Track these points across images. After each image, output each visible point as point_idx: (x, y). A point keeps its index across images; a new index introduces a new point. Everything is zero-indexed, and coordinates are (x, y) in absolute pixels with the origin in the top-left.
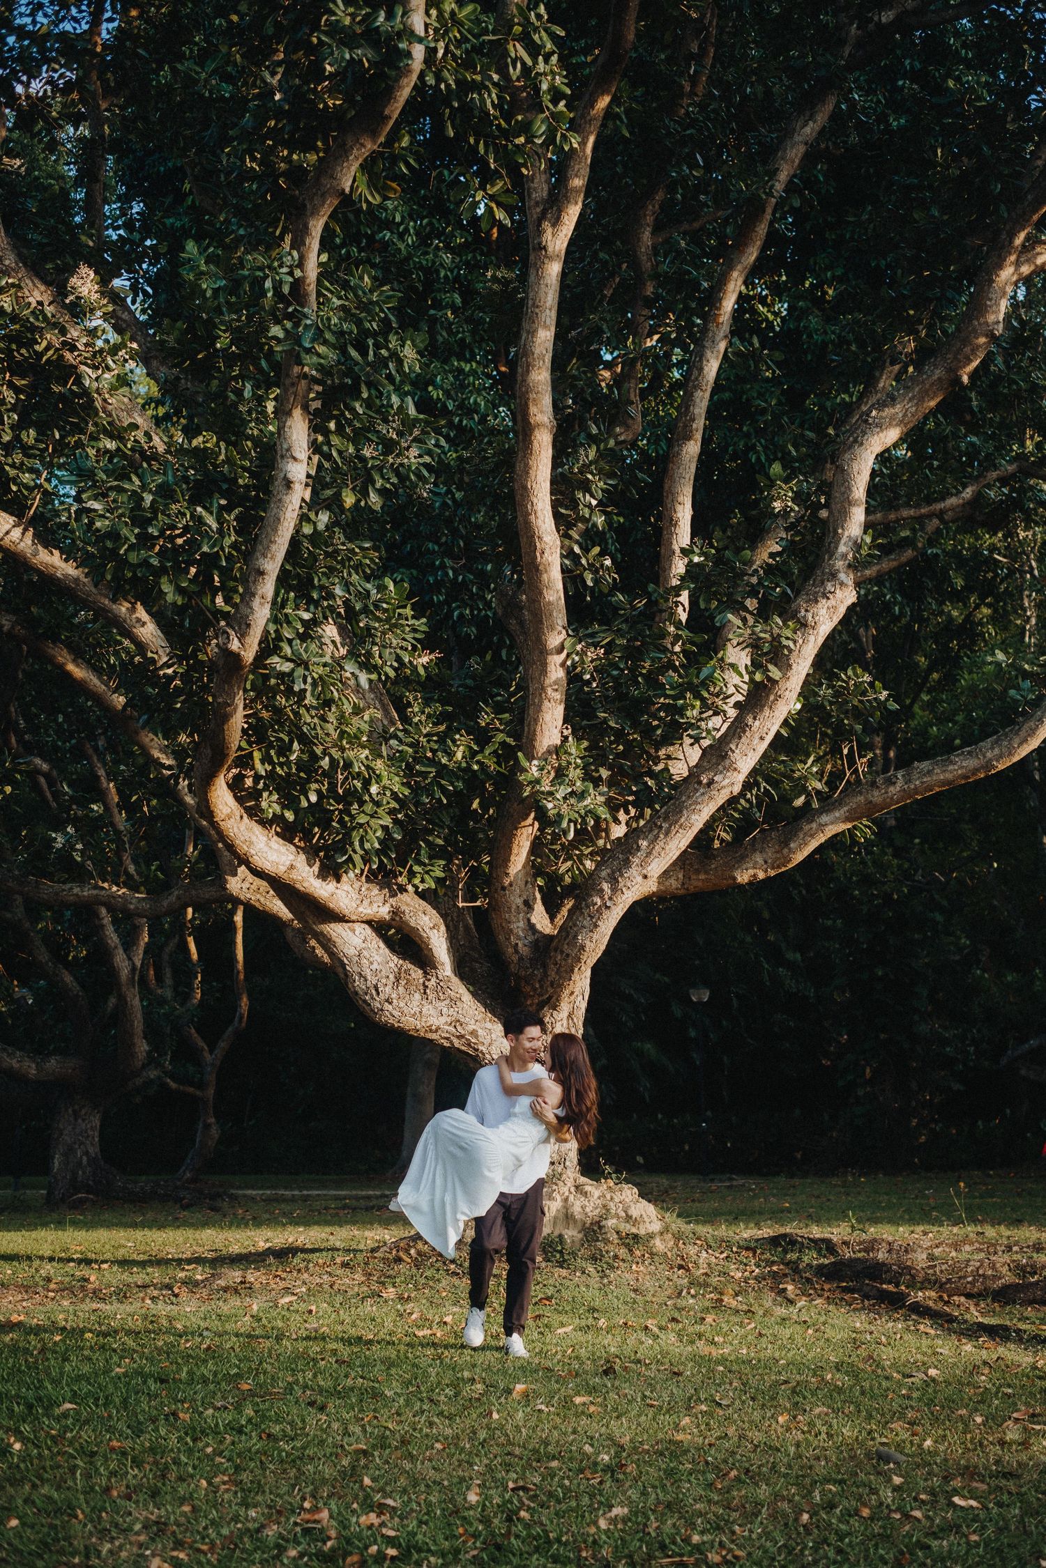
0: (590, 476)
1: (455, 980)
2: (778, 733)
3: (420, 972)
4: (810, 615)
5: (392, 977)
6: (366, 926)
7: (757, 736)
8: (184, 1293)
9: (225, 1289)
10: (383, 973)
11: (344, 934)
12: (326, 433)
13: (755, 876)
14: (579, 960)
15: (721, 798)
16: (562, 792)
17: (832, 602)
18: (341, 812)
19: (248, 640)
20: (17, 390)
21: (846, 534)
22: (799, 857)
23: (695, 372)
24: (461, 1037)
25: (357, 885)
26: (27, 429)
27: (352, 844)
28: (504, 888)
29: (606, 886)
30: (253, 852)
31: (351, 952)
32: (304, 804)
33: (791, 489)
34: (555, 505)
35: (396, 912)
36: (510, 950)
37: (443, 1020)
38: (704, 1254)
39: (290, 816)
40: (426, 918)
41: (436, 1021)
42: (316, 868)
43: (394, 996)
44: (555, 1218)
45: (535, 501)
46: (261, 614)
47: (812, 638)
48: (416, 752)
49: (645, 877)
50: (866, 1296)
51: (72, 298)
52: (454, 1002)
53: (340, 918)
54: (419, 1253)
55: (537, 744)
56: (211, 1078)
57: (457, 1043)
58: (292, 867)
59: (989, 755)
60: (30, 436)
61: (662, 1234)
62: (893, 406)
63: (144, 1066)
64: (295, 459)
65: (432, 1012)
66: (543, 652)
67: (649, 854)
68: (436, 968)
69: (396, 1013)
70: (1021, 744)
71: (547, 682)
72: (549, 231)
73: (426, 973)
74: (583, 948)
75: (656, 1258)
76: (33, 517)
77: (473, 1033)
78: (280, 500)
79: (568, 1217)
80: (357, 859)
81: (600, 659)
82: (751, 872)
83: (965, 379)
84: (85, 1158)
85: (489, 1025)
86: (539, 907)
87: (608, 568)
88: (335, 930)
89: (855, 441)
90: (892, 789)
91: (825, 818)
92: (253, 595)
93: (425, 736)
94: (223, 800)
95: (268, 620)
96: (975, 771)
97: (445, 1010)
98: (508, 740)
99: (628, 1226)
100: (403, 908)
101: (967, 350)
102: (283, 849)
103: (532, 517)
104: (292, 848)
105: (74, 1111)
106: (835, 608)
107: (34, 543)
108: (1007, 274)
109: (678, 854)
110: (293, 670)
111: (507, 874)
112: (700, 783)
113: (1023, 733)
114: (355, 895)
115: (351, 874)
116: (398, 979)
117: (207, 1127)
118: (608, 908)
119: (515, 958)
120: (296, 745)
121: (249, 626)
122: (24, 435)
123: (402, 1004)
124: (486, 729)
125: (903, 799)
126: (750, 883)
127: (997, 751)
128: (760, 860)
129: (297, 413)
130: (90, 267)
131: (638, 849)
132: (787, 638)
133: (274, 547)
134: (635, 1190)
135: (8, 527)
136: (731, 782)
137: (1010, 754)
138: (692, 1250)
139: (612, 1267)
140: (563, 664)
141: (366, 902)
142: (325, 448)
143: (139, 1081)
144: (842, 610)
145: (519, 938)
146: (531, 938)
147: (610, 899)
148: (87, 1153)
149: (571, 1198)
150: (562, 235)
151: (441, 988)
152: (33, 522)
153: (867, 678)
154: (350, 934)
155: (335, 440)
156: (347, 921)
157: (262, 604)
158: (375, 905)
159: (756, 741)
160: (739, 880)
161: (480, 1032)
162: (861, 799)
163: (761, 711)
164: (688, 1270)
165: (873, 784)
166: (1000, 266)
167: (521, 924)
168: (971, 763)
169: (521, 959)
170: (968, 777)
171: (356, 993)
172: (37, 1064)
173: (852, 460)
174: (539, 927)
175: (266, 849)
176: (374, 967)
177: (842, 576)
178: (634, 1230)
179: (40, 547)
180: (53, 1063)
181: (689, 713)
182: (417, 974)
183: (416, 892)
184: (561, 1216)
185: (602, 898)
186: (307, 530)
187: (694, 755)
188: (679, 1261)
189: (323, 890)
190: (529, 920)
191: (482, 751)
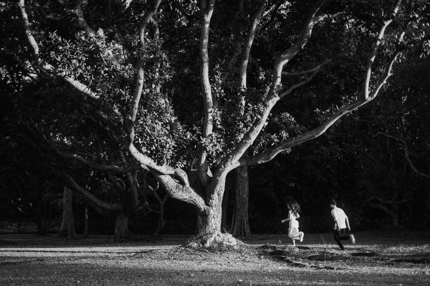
0: (217, 72)
1: (190, 188)
2: (262, 130)
3: (182, 186)
4: (267, 103)
5: (175, 187)
6: (169, 176)
7: (256, 131)
8: (128, 259)
9: (137, 257)
10: (173, 186)
11: (164, 178)
12: (148, 72)
13: (262, 162)
14: (217, 183)
15: (248, 146)
16: (211, 145)
17: (273, 100)
18: (162, 150)
19: (133, 117)
20: (86, 57)
21: (276, 84)
22: (272, 157)
23: (247, 43)
24: (192, 201)
25: (166, 166)
26: (88, 66)
27: (164, 158)
28: (200, 167)
29: (223, 166)
30: (141, 160)
31: (166, 182)
32: (152, 149)
33: (264, 74)
34: (209, 79)
35: (176, 172)
36: (203, 181)
37: (188, 197)
38: (246, 250)
39: (149, 152)
40: (183, 174)
41: (186, 197)
42: (156, 163)
43: (176, 191)
44: (213, 242)
45: (204, 78)
46: (136, 111)
47: (268, 109)
48: (179, 136)
49: (231, 164)
50: (278, 258)
51: (98, 36)
52: (190, 193)
53: (163, 174)
54: (182, 250)
55: (206, 134)
56: (163, 209)
57: (191, 202)
58: (150, 163)
59: (314, 133)
60: (89, 68)
61: (237, 245)
62: (287, 54)
63: (138, 206)
64: (141, 79)
65: (185, 195)
66: (208, 113)
67: (232, 159)
68: (185, 185)
69: (176, 195)
70: (321, 131)
71: (208, 119)
72: (206, 16)
73: (183, 186)
74: (218, 180)
75: (235, 251)
76: (90, 86)
77: (195, 200)
78: (138, 88)
79: (215, 241)
80: (165, 160)
81: (221, 114)
82: (261, 161)
83: (303, 48)
84: (124, 230)
85: (198, 198)
86: (209, 171)
87: (223, 92)
88: (162, 177)
89: (278, 62)
90: (292, 142)
91: (278, 149)
92: (133, 108)
93: (181, 132)
94: (133, 149)
95: (137, 113)
96: (311, 137)
97: (188, 195)
98: (200, 133)
99: (228, 243)
100: (177, 171)
101: (303, 41)
102: (148, 159)
103: (204, 82)
104: (150, 159)
105: (121, 218)
106: (273, 101)
107: (91, 91)
108: (311, 24)
109: (239, 158)
110: (143, 123)
111: (201, 163)
112: (243, 142)
113: (321, 128)
114: (166, 169)
115: (164, 164)
116: (176, 188)
117: (161, 221)
118: (223, 171)
119: (204, 182)
120: (148, 137)
121: (133, 114)
122: (88, 68)
123: (177, 193)
124: (195, 130)
125: (295, 144)
126: (261, 164)
127: (315, 133)
128: (263, 158)
129: (141, 69)
130: (102, 28)
131: (230, 157)
132: (262, 109)
133: (137, 98)
134: (231, 235)
135: (85, 88)
136: (251, 142)
137: (319, 133)
138: (244, 249)
139: (224, 253)
140: (212, 115)
141: (168, 170)
142: (148, 75)
143: (137, 210)
144: (275, 102)
145: (204, 178)
146: (207, 178)
147: (224, 169)
148: (124, 228)
149: (216, 237)
150: (209, 17)
151: (187, 190)
152: (90, 87)
153: (288, 115)
154: (165, 177)
155: (150, 74)
156: (165, 175)
157: (135, 109)
158: (171, 171)
159: (256, 132)
160: (259, 163)
161: (196, 199)
162: (286, 144)
163: (257, 126)
164: (241, 253)
165: (288, 140)
166: (310, 22)
167: (205, 175)
168: (310, 135)
169: (205, 183)
170: (309, 139)
171: (167, 191)
172: (110, 206)
173: (277, 67)
174: (209, 175)
175: (144, 159)
176: (171, 185)
177: (275, 94)
178: (230, 244)
179: (92, 92)
180: (115, 205)
181: (240, 126)
182: (181, 186)
183: (180, 168)
184: (214, 241)
185: (222, 169)
186: (145, 93)
187: (242, 136)
188: (240, 251)
189: (158, 168)
190: (207, 174)
191: (193, 136)
